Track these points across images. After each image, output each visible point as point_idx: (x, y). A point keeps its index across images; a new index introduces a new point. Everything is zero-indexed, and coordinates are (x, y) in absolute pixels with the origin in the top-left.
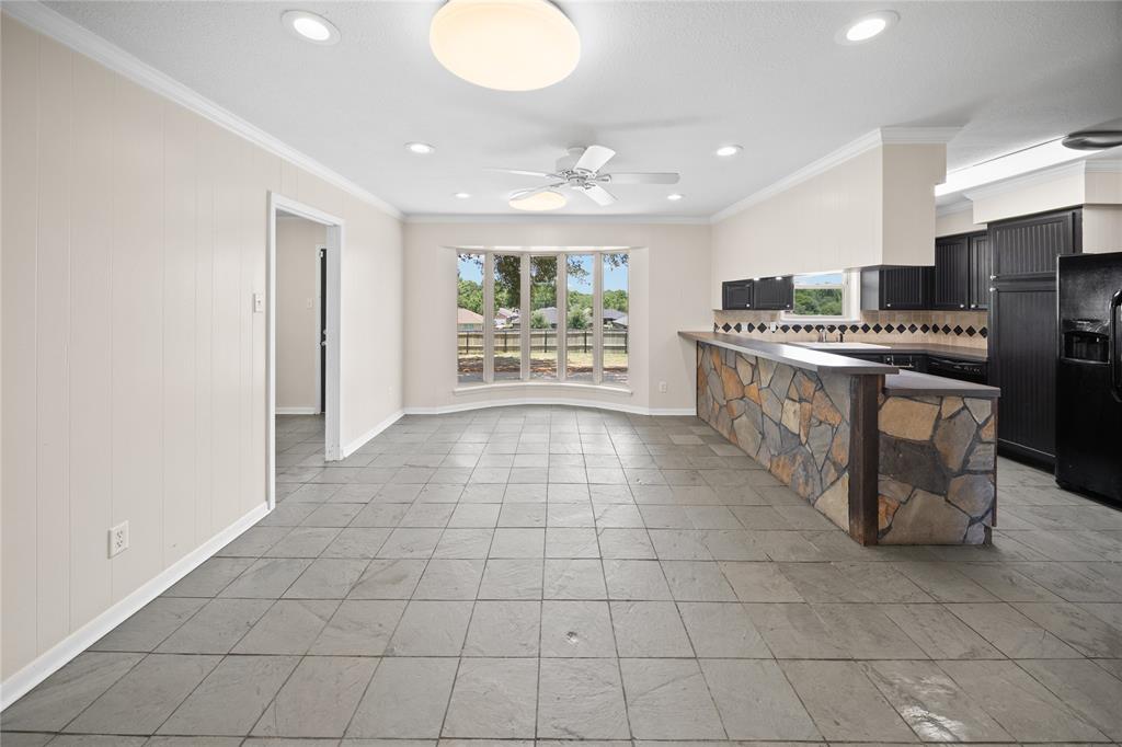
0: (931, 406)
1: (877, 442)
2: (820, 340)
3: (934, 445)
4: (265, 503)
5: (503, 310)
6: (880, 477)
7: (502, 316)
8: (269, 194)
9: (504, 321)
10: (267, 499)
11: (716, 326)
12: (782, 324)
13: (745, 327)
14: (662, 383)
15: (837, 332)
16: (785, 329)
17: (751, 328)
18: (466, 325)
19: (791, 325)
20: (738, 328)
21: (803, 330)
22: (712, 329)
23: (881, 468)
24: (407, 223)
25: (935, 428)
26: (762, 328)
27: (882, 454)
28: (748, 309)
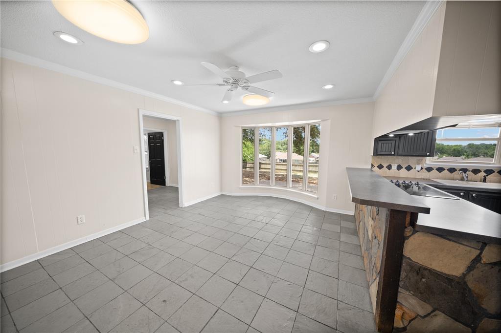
0: (468, 248)
1: (401, 264)
2: (462, 179)
3: (465, 283)
4: (144, 217)
5: (313, 154)
6: (400, 290)
7: (313, 157)
8: (138, 110)
9: (314, 159)
10: (145, 216)
11: (372, 165)
12: (426, 166)
13: (394, 167)
14: (334, 195)
15: (482, 174)
16: (429, 169)
17: (399, 167)
18: (295, 160)
19: (435, 167)
20: (389, 167)
21: (446, 172)
22: (370, 167)
23: (401, 284)
24: (221, 116)
25: (470, 268)
26: (409, 168)
27: (403, 274)
28: (394, 155)
